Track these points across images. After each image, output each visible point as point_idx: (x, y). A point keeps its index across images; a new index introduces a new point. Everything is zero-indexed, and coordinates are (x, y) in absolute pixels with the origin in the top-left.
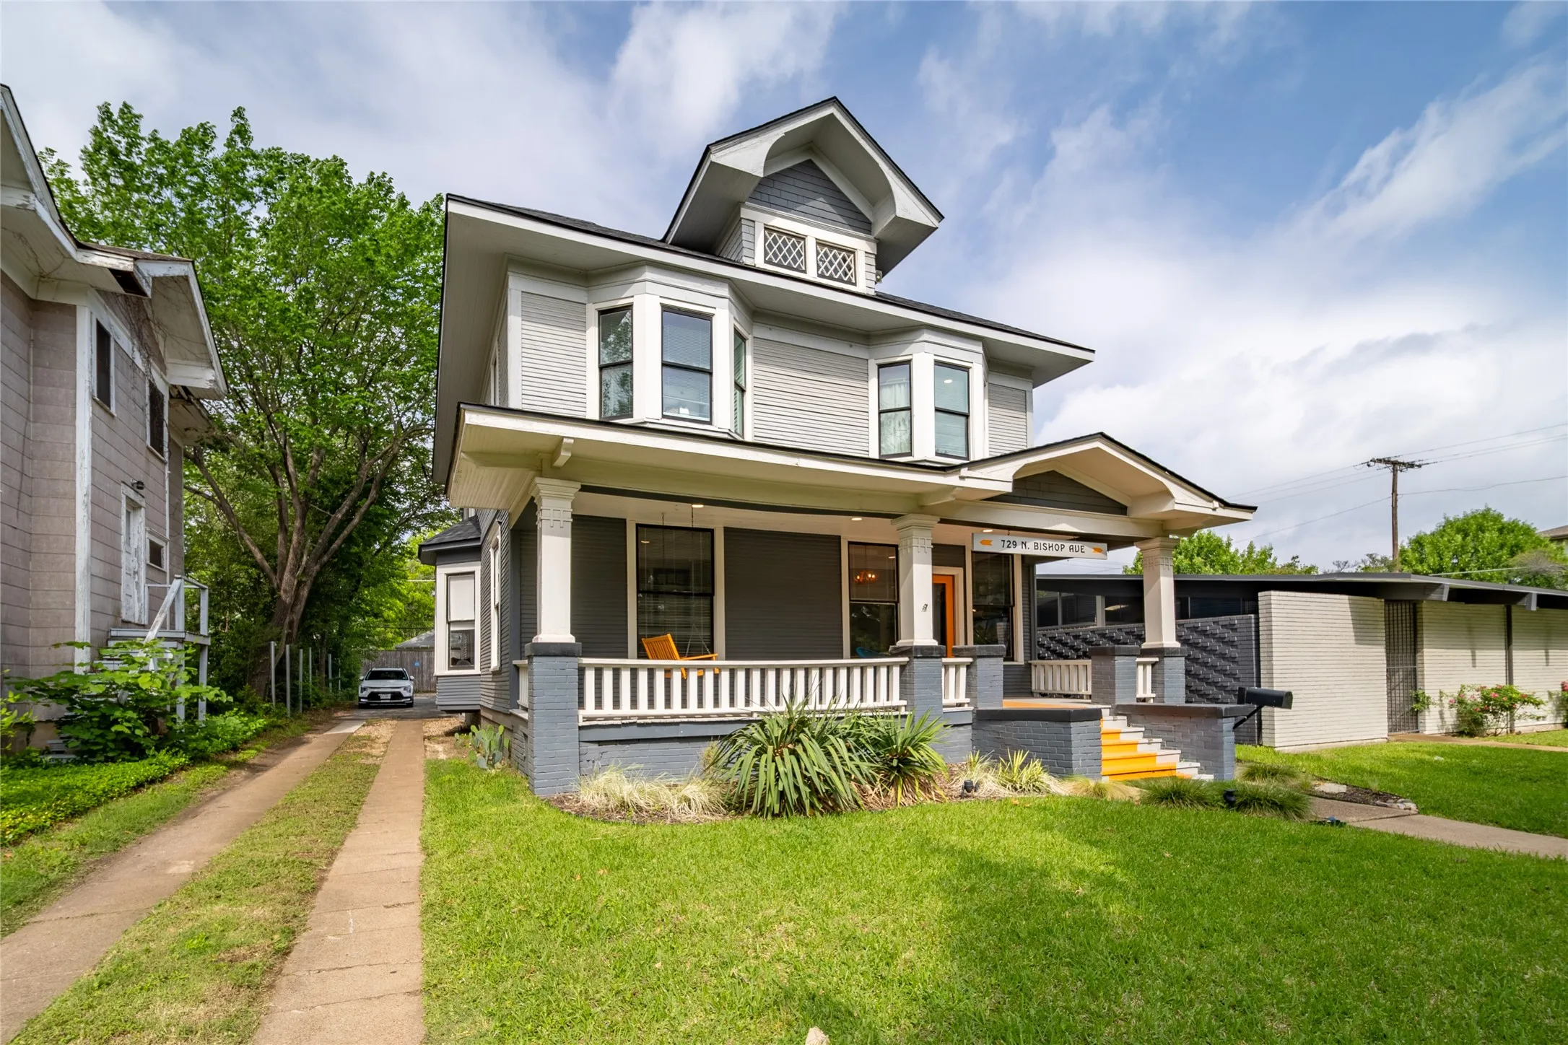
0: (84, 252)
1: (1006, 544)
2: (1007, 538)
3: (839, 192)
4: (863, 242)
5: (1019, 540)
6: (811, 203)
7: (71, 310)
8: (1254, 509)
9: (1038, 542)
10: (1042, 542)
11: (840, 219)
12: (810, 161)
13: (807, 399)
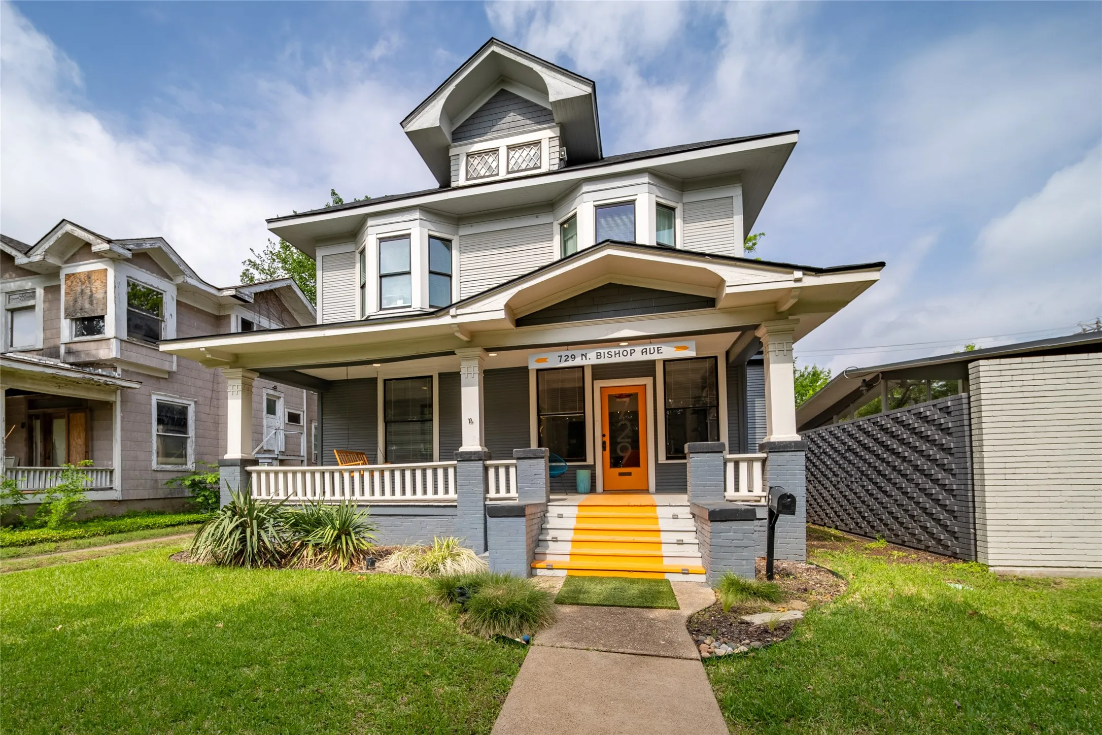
0: (221, 291)
1: (564, 358)
2: (563, 353)
3: (527, 101)
4: (548, 131)
5: (577, 353)
6: (504, 121)
7: (228, 316)
8: (882, 264)
9: (602, 351)
10: (606, 351)
11: (528, 122)
12: (503, 90)
13: (507, 268)
